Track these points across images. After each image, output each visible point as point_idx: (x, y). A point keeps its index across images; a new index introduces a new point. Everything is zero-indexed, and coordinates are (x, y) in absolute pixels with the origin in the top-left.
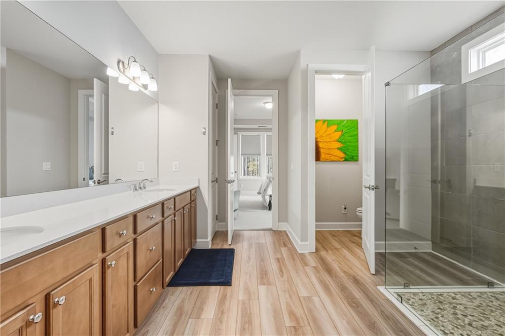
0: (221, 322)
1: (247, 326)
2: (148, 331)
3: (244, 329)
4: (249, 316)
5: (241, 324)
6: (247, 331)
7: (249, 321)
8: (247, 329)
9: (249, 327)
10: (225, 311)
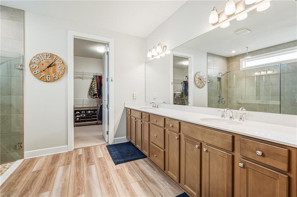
0: (125, 184)
1: (109, 186)
2: (155, 171)
3: (110, 185)
4: (109, 192)
5: (112, 186)
6: (108, 184)
7: (109, 189)
8: (109, 185)
9: (108, 186)
10: (127, 190)
